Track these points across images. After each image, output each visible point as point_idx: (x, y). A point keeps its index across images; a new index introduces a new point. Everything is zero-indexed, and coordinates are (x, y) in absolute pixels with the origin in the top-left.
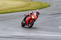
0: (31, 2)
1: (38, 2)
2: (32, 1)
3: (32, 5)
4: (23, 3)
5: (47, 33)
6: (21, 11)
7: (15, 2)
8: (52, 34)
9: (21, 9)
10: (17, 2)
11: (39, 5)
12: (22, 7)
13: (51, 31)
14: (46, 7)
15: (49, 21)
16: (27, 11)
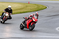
0: (28, 5)
1: (35, 5)
2: (29, 3)
3: (29, 7)
4: (20, 5)
5: (44, 34)
6: (19, 13)
7: (13, 4)
8: (49, 36)
9: (19, 11)
10: (15, 4)
11: (36, 7)
12: (19, 9)
13: (47, 33)
14: (42, 9)
15: (46, 22)
16: (24, 13)
